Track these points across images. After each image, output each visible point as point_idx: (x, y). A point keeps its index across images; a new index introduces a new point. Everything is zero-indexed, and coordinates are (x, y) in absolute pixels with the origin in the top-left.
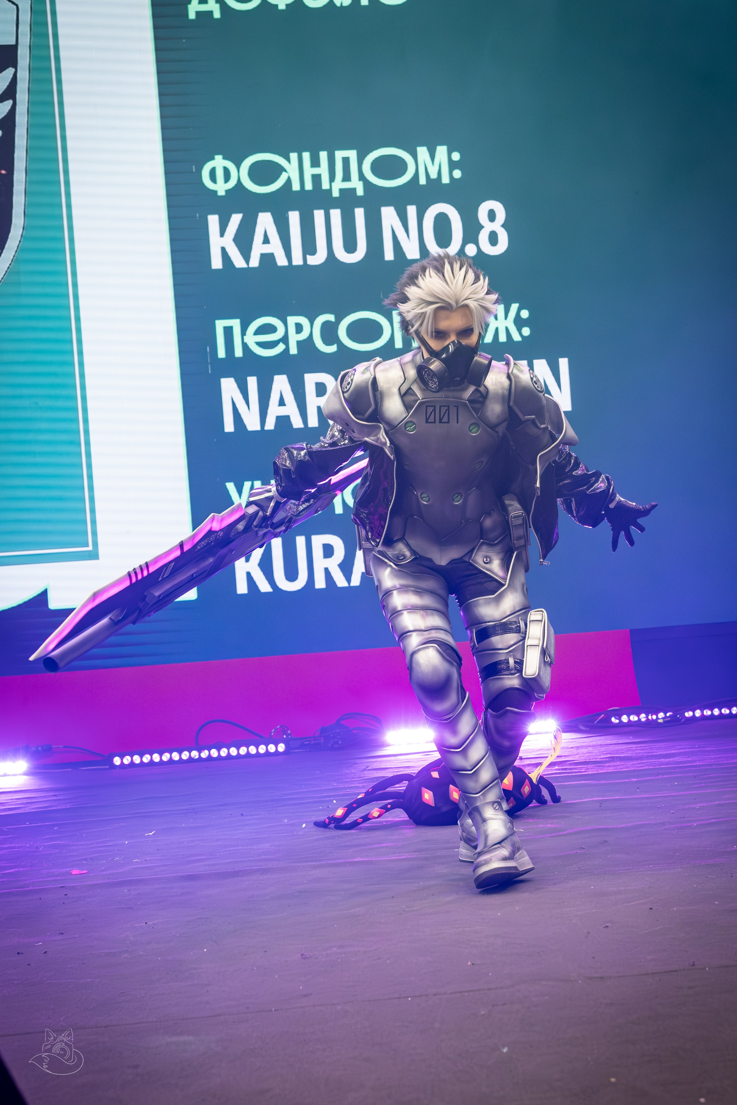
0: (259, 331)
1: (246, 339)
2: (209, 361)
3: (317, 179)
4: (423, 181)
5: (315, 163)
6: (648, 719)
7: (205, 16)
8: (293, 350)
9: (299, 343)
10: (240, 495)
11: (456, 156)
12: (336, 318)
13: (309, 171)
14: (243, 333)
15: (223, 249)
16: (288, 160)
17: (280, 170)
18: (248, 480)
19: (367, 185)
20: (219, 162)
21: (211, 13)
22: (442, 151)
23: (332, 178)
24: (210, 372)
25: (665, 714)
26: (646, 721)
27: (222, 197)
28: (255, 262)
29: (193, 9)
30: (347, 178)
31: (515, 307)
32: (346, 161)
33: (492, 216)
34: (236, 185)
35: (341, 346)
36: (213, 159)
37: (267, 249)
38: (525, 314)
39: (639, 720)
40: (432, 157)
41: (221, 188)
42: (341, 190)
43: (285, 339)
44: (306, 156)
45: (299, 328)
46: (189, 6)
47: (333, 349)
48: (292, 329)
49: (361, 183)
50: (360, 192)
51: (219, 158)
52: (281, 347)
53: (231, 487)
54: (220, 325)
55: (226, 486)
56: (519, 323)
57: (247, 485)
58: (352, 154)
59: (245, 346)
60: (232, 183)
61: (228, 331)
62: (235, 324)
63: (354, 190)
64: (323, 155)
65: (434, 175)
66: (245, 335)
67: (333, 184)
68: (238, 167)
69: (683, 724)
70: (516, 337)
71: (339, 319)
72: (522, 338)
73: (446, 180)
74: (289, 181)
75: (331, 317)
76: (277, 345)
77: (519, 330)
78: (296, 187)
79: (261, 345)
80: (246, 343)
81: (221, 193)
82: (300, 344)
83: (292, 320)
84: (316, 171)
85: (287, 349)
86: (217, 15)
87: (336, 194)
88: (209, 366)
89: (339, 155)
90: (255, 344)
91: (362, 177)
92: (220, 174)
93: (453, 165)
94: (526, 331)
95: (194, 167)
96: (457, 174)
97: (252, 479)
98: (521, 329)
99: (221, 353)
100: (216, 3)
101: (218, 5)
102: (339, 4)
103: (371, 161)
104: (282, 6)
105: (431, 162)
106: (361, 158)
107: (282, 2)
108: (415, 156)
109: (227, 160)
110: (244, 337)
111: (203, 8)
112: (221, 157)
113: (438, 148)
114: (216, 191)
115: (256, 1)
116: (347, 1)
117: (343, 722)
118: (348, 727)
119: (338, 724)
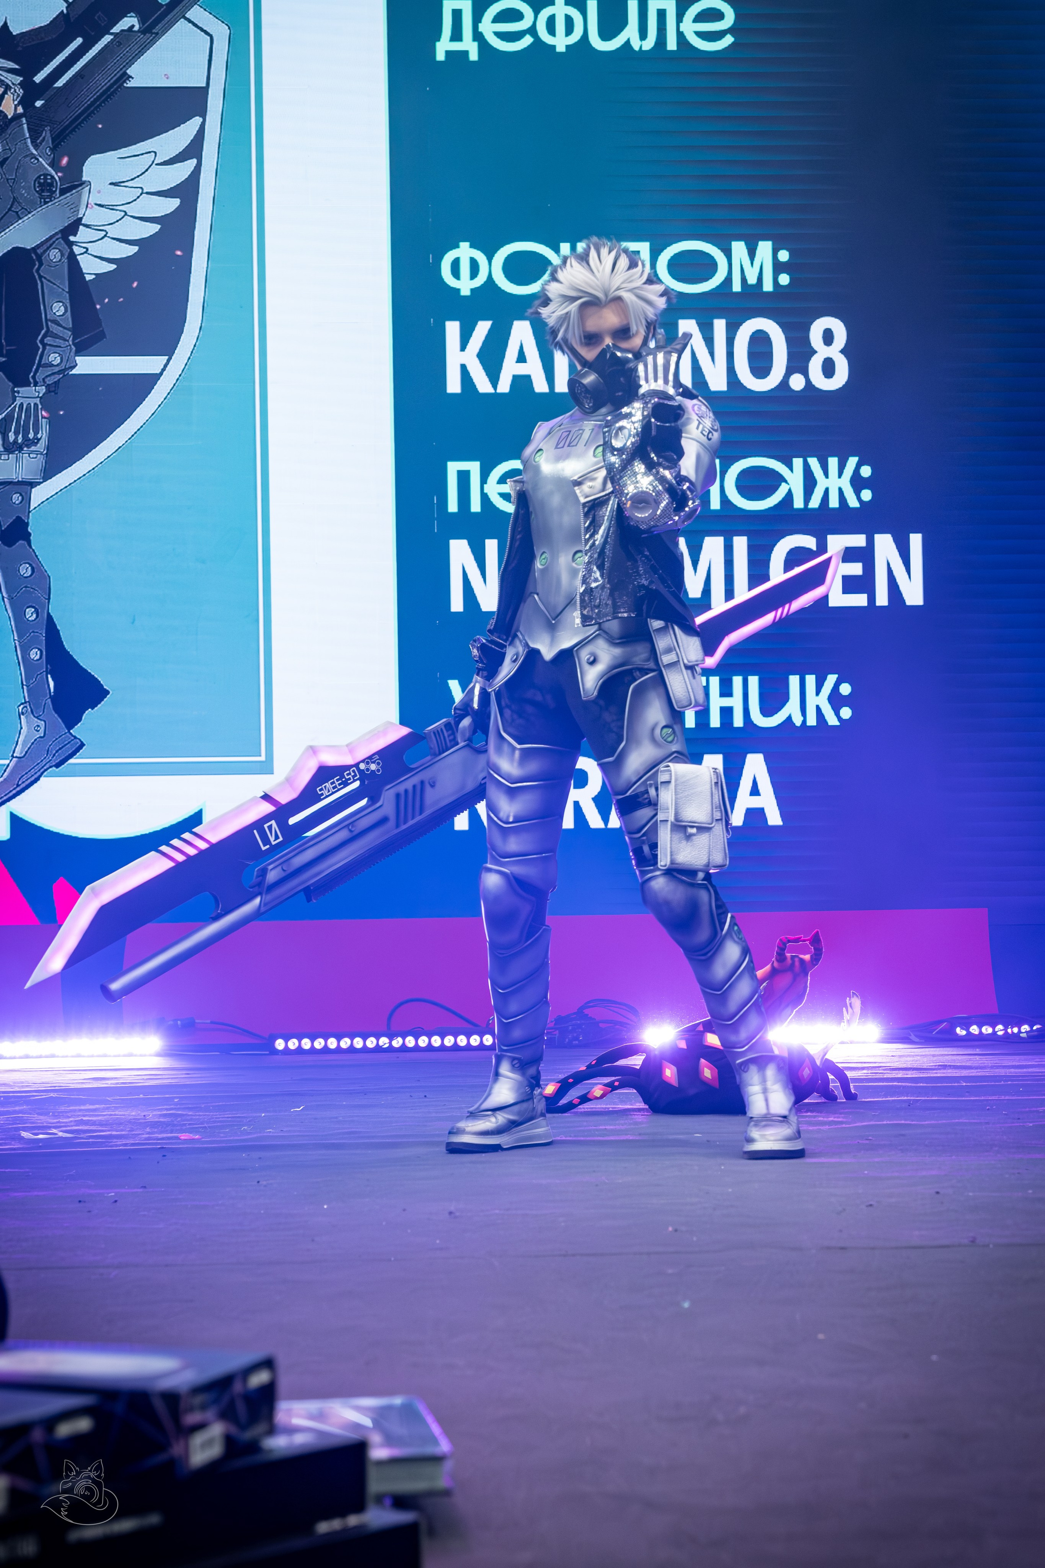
0: (504, 479)
1: (487, 489)
2: (436, 516)
4: (737, 287)
6: (1006, 1032)
7: (457, 58)
11: (784, 256)
14: (484, 480)
15: (463, 368)
16: (557, 250)
17: (544, 263)
20: (465, 252)
21: (466, 53)
22: (765, 248)
24: (436, 531)
25: (1031, 1027)
26: (1004, 1034)
27: (466, 298)
28: (504, 386)
29: (443, 47)
31: (852, 461)
33: (828, 337)
34: (485, 282)
36: (458, 247)
37: (522, 369)
38: (866, 471)
39: (995, 1033)
40: (752, 254)
41: (465, 286)
46: (438, 44)
51: (464, 246)
53: (454, 685)
54: (453, 468)
55: (448, 684)
56: (858, 483)
58: (644, 248)
59: (485, 498)
60: (481, 280)
61: (464, 477)
62: (474, 467)
65: (752, 280)
66: (486, 483)
68: (490, 259)
70: (853, 502)
72: (860, 504)
73: (768, 286)
77: (858, 494)
80: (486, 494)
81: (465, 292)
86: (474, 56)
88: (436, 522)
90: (499, 496)
92: (465, 269)
93: (779, 268)
94: (867, 495)
95: (431, 256)
96: (784, 279)
98: (861, 492)
99: (453, 506)
100: (474, 40)
101: (476, 44)
102: (637, 48)
103: (669, 258)
104: (561, 48)
105: (749, 262)
106: (655, 254)
107: (561, 42)
108: (728, 253)
109: (475, 248)
110: (485, 485)
111: (456, 46)
112: (467, 244)
113: (761, 243)
114: (459, 290)
115: (528, 40)
116: (649, 44)
117: (586, 1011)
118: (594, 1019)
119: (580, 1014)
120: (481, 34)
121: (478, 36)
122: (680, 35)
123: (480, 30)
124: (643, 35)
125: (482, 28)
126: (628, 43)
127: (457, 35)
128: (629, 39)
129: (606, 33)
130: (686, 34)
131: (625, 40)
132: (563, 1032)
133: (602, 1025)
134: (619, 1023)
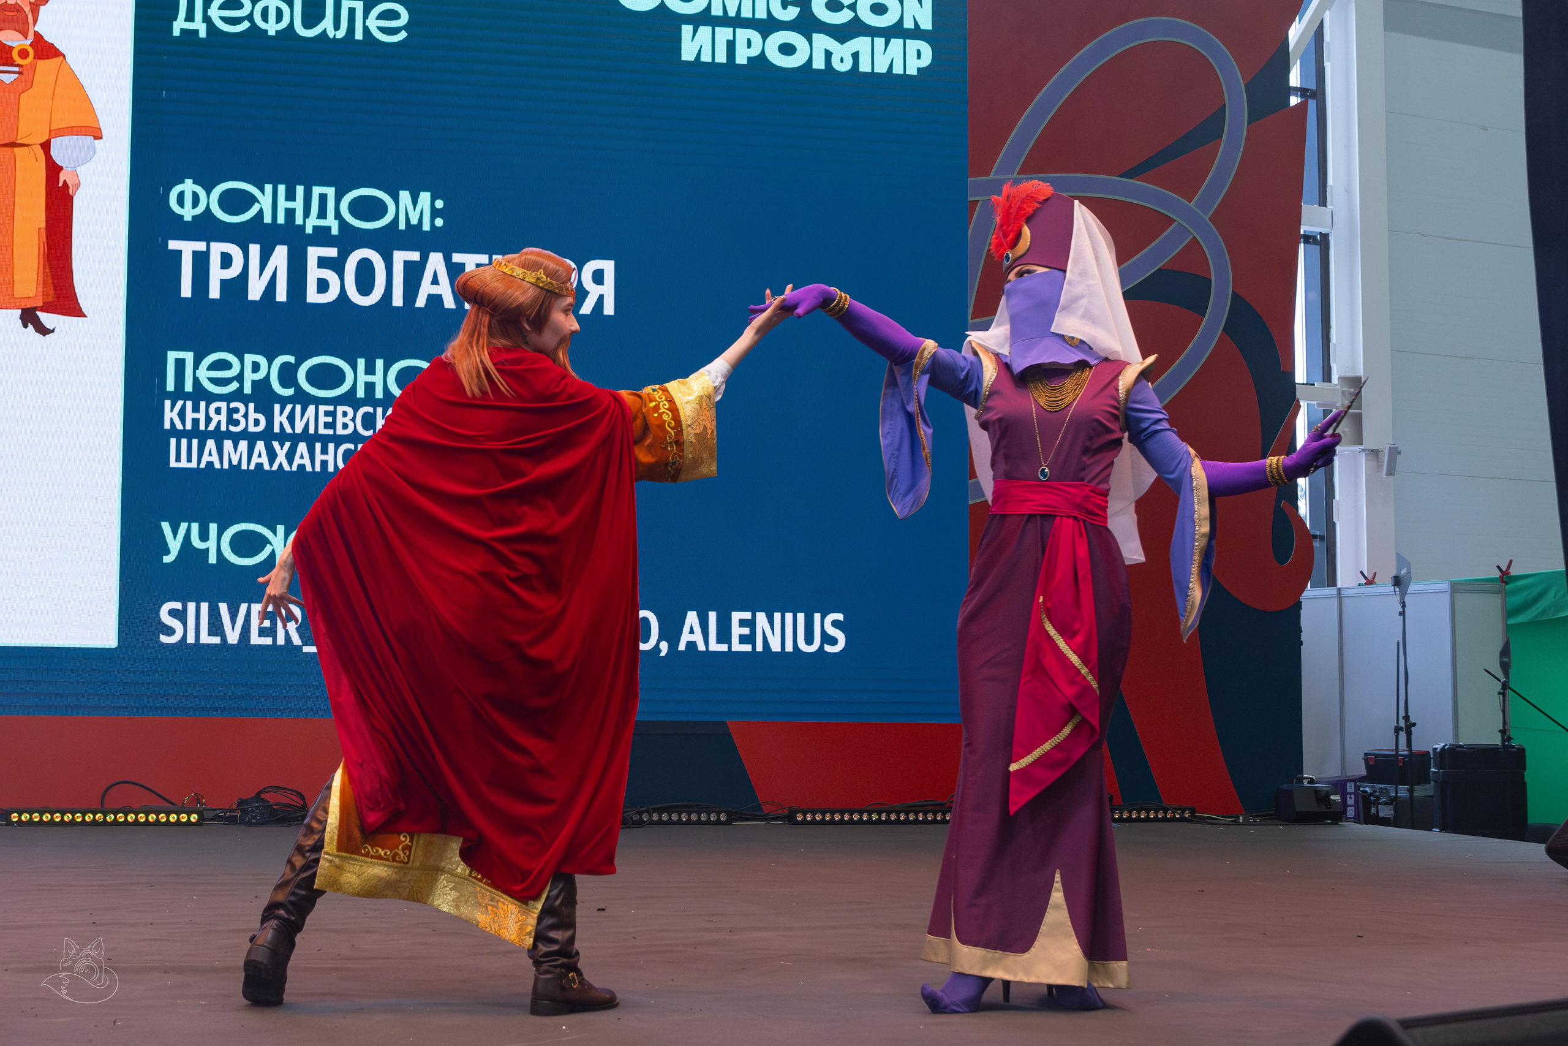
0: (213, 367)
1: (198, 374)
2: (155, 393)
3: (290, 213)
4: (402, 226)
5: (291, 196)
7: (189, 35)
8: (248, 390)
9: (254, 382)
10: (175, 537)
11: (439, 204)
12: (296, 360)
13: (283, 204)
14: (196, 366)
16: (262, 191)
17: (252, 200)
18: (184, 521)
19: (343, 223)
20: (188, 186)
21: (196, 32)
22: (425, 197)
23: (307, 213)
27: (187, 222)
28: (214, 294)
29: (179, 25)
30: (322, 214)
32: (323, 198)
34: (204, 211)
35: (299, 390)
36: (184, 183)
40: (415, 202)
41: (188, 213)
42: (315, 228)
43: (240, 378)
44: (282, 188)
45: (256, 367)
46: (174, 22)
47: (290, 392)
48: (248, 368)
49: (337, 221)
50: (335, 231)
51: (189, 182)
52: (235, 385)
53: (166, 527)
54: (172, 356)
55: (160, 525)
57: (184, 526)
58: (330, 192)
59: (196, 381)
60: (200, 209)
61: (180, 364)
62: (189, 356)
63: (330, 228)
64: (300, 190)
65: (414, 221)
67: (307, 220)
68: (208, 192)
69: (629, 827)
71: (299, 362)
73: (426, 227)
74: (261, 212)
75: (291, 359)
76: (231, 383)
78: (268, 219)
79: (213, 380)
80: (198, 377)
81: (188, 218)
82: (255, 384)
83: (249, 358)
84: (290, 205)
85: (241, 388)
86: (203, 34)
87: (309, 230)
88: (155, 398)
89: (317, 191)
90: (207, 380)
91: (338, 215)
92: (188, 199)
93: (435, 213)
95: (162, 188)
96: (439, 222)
99: (170, 386)
100: (203, 22)
101: (205, 25)
102: (331, 36)
103: (350, 200)
104: (272, 33)
105: (412, 207)
106: (339, 196)
107: (272, 28)
108: (396, 199)
109: (197, 184)
110: (197, 371)
111: (189, 26)
112: (191, 181)
113: (422, 193)
114: (183, 216)
115: (246, 25)
116: (341, 34)
117: (263, 796)
118: (269, 802)
119: (258, 797)
120: (210, 17)
121: (207, 19)
122: (366, 30)
123: (208, 14)
124: (337, 27)
125: (210, 13)
126: (325, 30)
127: (190, 17)
128: (325, 29)
129: (308, 24)
130: (370, 28)
131: (323, 29)
132: (245, 812)
133: (275, 807)
134: (289, 806)
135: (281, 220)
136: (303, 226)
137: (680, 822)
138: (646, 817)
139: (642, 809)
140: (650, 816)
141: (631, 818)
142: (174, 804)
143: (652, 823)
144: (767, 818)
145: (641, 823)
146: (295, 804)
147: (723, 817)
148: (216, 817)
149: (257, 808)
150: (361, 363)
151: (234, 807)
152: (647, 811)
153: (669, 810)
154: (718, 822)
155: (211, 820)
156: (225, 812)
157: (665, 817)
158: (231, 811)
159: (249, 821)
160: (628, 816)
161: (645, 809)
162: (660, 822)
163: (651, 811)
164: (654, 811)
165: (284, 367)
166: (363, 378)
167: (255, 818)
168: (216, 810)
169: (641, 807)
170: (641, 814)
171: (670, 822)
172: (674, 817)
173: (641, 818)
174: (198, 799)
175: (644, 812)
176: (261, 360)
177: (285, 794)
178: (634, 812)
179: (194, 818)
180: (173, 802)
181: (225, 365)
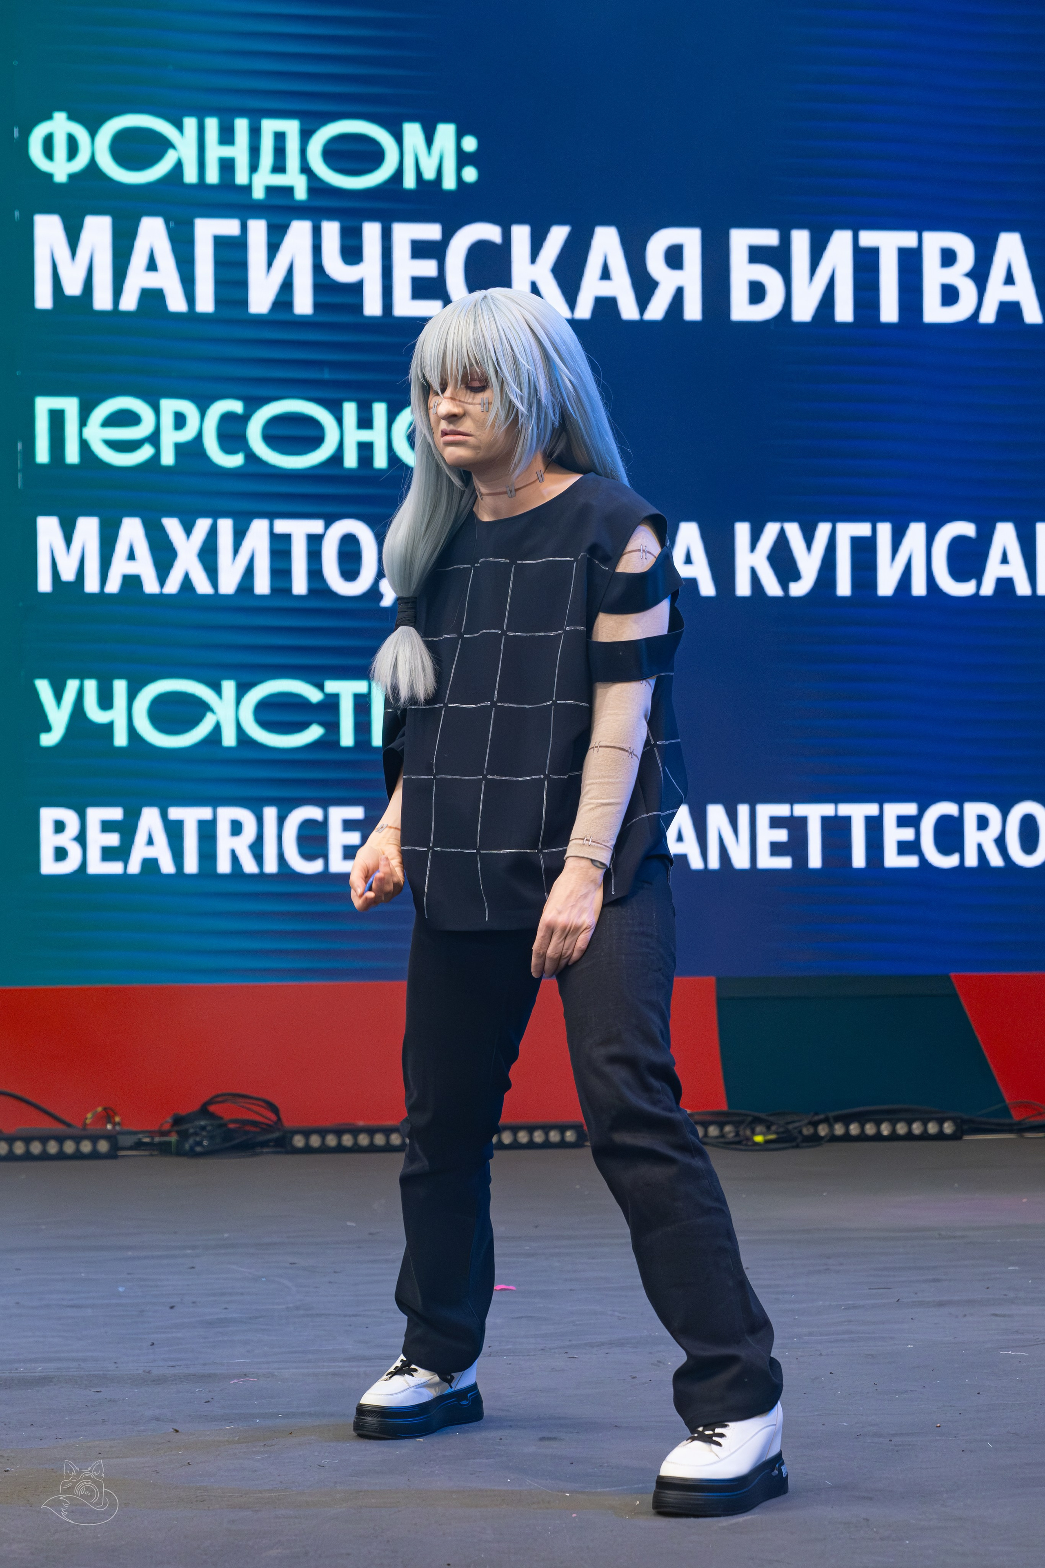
0: (109, 421)
1: (88, 433)
2: (20, 465)
3: (227, 166)
4: (409, 182)
5: (227, 136)
8: (168, 458)
9: (178, 446)
10: (59, 704)
11: (470, 144)
12: (246, 407)
13: (215, 152)
14: (83, 422)
16: (180, 127)
17: (163, 145)
18: (73, 677)
19: (314, 182)
20: (60, 125)
22: (446, 132)
23: (254, 165)
24: (20, 497)
25: (768, 1128)
27: (61, 185)
30: (279, 167)
32: (280, 138)
34: (87, 166)
35: (251, 457)
36: (49, 117)
39: (722, 1136)
40: (429, 140)
41: (60, 169)
42: (270, 190)
43: (154, 439)
44: (212, 124)
45: (180, 421)
47: (235, 461)
48: (167, 421)
50: (301, 194)
51: (60, 117)
52: (146, 451)
53: (43, 687)
54: (43, 405)
55: (34, 685)
57: (72, 685)
58: (291, 127)
59: (84, 446)
60: (80, 162)
61: (57, 418)
62: (70, 405)
63: (291, 189)
64: (242, 126)
65: (429, 173)
66: (86, 426)
67: (255, 177)
68: (93, 134)
69: (797, 1146)
71: (250, 410)
73: (449, 183)
74: (179, 166)
75: (236, 406)
76: (139, 448)
78: (190, 176)
79: (112, 444)
80: (87, 439)
81: (60, 178)
82: (180, 449)
83: (169, 406)
84: (227, 152)
85: (157, 456)
87: (258, 194)
88: (20, 476)
89: (270, 126)
90: (102, 443)
91: (306, 169)
92: (60, 148)
93: (463, 159)
95: (16, 129)
96: (470, 174)
97: (82, 677)
99: (42, 455)
103: (324, 141)
105: (426, 150)
106: (306, 135)
108: (399, 138)
109: (73, 121)
110: (85, 429)
112: (64, 115)
113: (441, 126)
114: (52, 175)
117: (212, 1108)
118: (221, 1118)
119: (204, 1111)
132: (184, 1135)
133: (232, 1126)
134: (255, 1123)
135: (213, 176)
136: (248, 189)
137: (878, 1137)
138: (823, 1129)
139: (816, 1118)
140: (831, 1127)
141: (800, 1132)
142: (68, 1125)
143: (833, 1138)
144: (1020, 1129)
145: (815, 1140)
146: (261, 1120)
147: (948, 1128)
148: (139, 1145)
149: (203, 1128)
150: (350, 410)
151: (166, 1127)
152: (826, 1120)
153: (862, 1118)
154: (941, 1136)
155: (131, 1148)
156: (151, 1134)
157: (854, 1129)
158: (163, 1134)
159: (192, 1149)
160: (795, 1128)
161: (822, 1116)
162: (847, 1138)
163: (832, 1121)
164: (837, 1119)
165: (227, 418)
166: (354, 436)
167: (199, 1144)
168: (136, 1133)
169: (816, 1114)
170: (815, 1124)
171: (862, 1137)
172: (870, 1129)
173: (816, 1133)
174: (108, 1115)
175: (821, 1122)
176: (188, 408)
177: (247, 1106)
178: (806, 1121)
179: (103, 1146)
180: (67, 1119)
181: (127, 418)
